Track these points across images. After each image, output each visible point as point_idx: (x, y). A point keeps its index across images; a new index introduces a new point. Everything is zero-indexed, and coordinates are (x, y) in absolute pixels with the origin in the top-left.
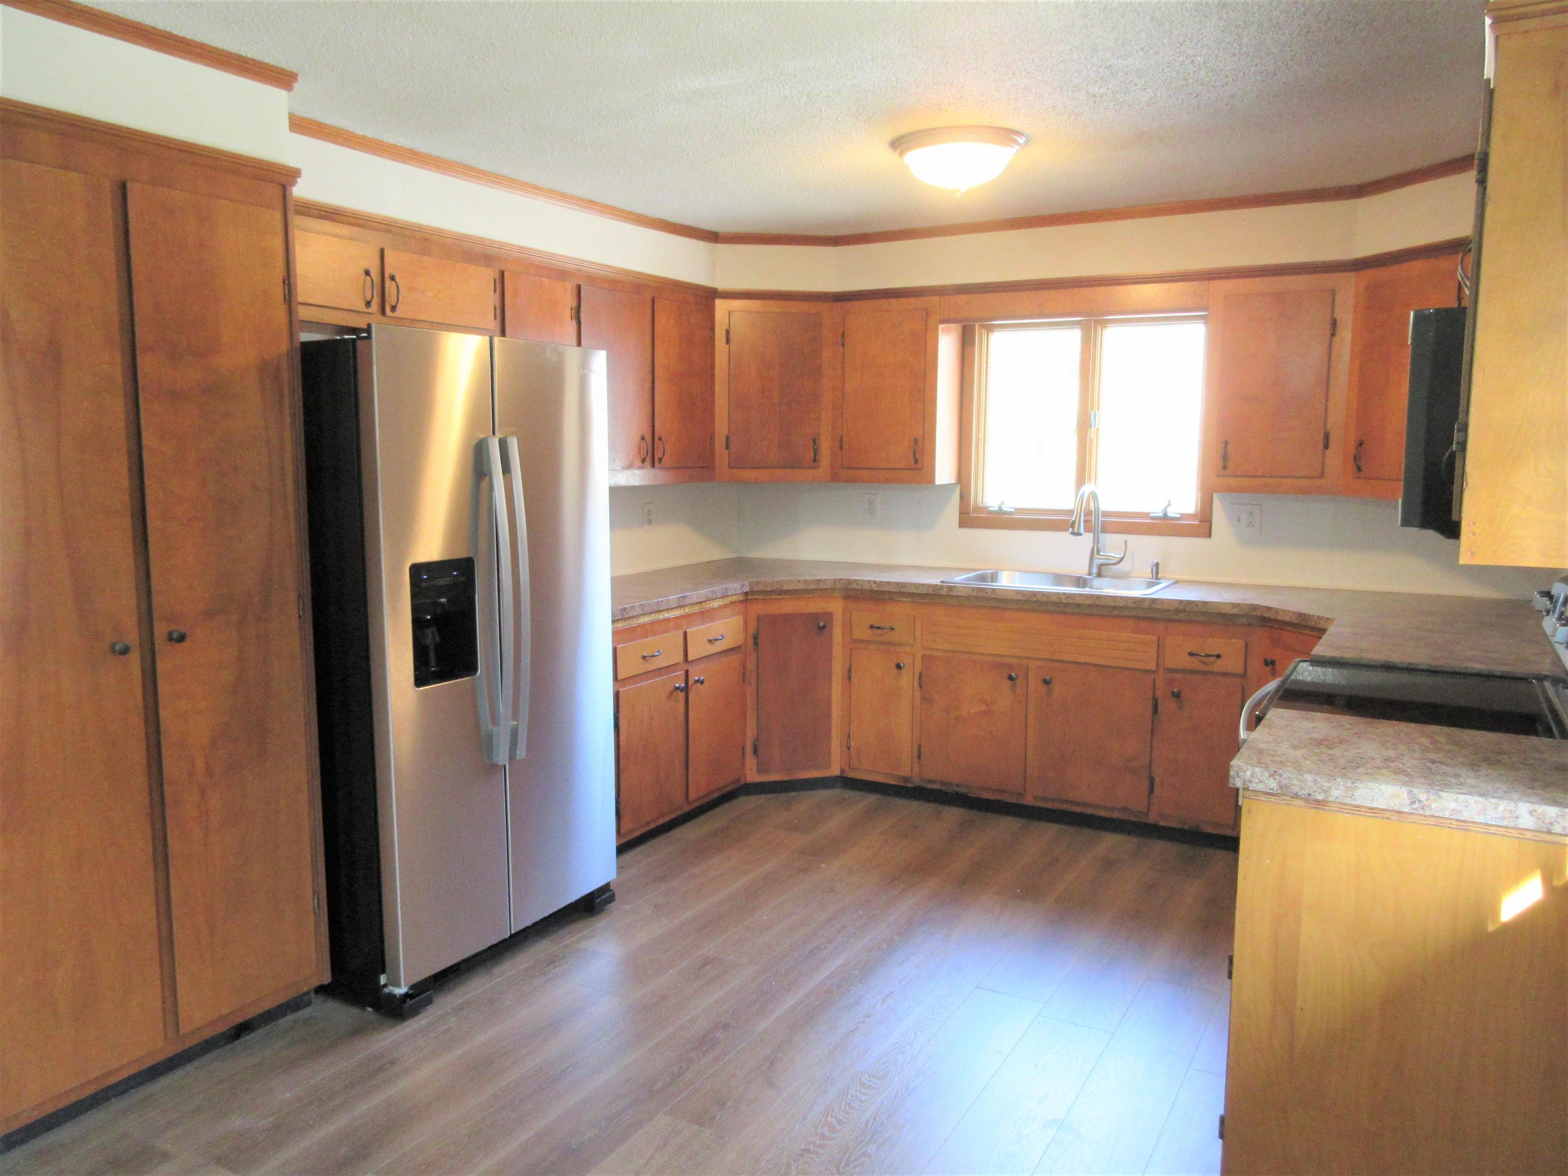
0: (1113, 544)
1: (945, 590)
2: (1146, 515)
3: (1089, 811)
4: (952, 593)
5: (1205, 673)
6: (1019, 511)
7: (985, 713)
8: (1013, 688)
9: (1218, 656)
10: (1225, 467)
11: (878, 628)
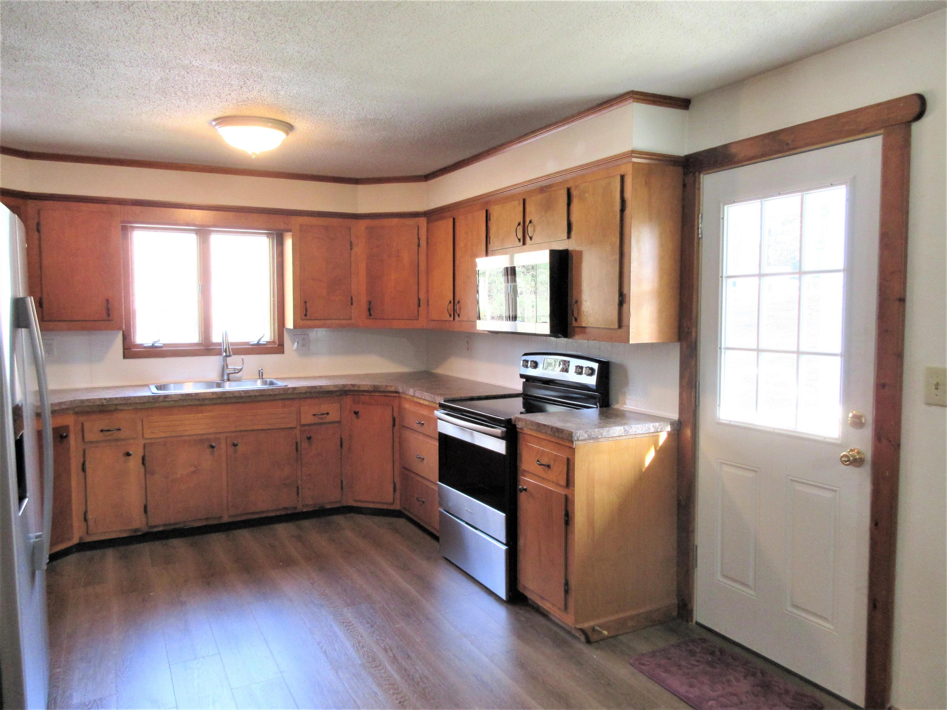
0: (234, 362)
1: (162, 398)
2: (247, 343)
3: (264, 515)
4: (167, 400)
5: (321, 424)
6: (165, 345)
7: (194, 472)
8: (212, 453)
9: (328, 414)
10: (306, 315)
11: (108, 431)
